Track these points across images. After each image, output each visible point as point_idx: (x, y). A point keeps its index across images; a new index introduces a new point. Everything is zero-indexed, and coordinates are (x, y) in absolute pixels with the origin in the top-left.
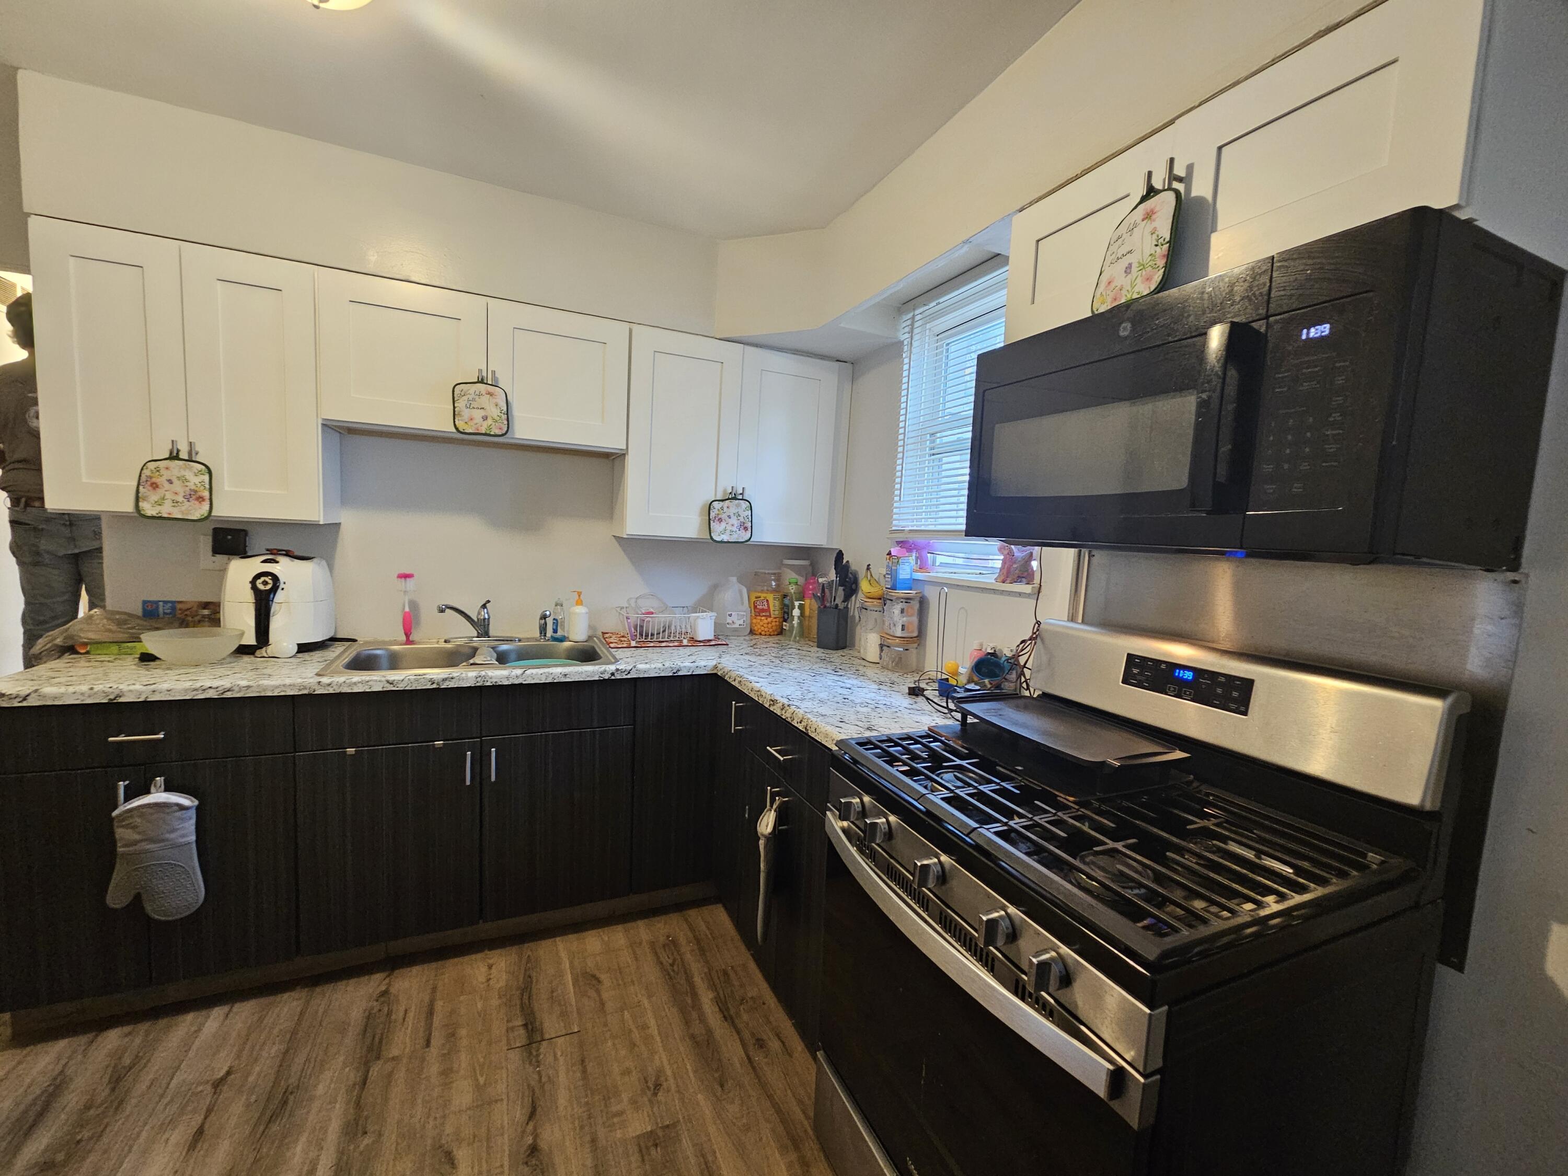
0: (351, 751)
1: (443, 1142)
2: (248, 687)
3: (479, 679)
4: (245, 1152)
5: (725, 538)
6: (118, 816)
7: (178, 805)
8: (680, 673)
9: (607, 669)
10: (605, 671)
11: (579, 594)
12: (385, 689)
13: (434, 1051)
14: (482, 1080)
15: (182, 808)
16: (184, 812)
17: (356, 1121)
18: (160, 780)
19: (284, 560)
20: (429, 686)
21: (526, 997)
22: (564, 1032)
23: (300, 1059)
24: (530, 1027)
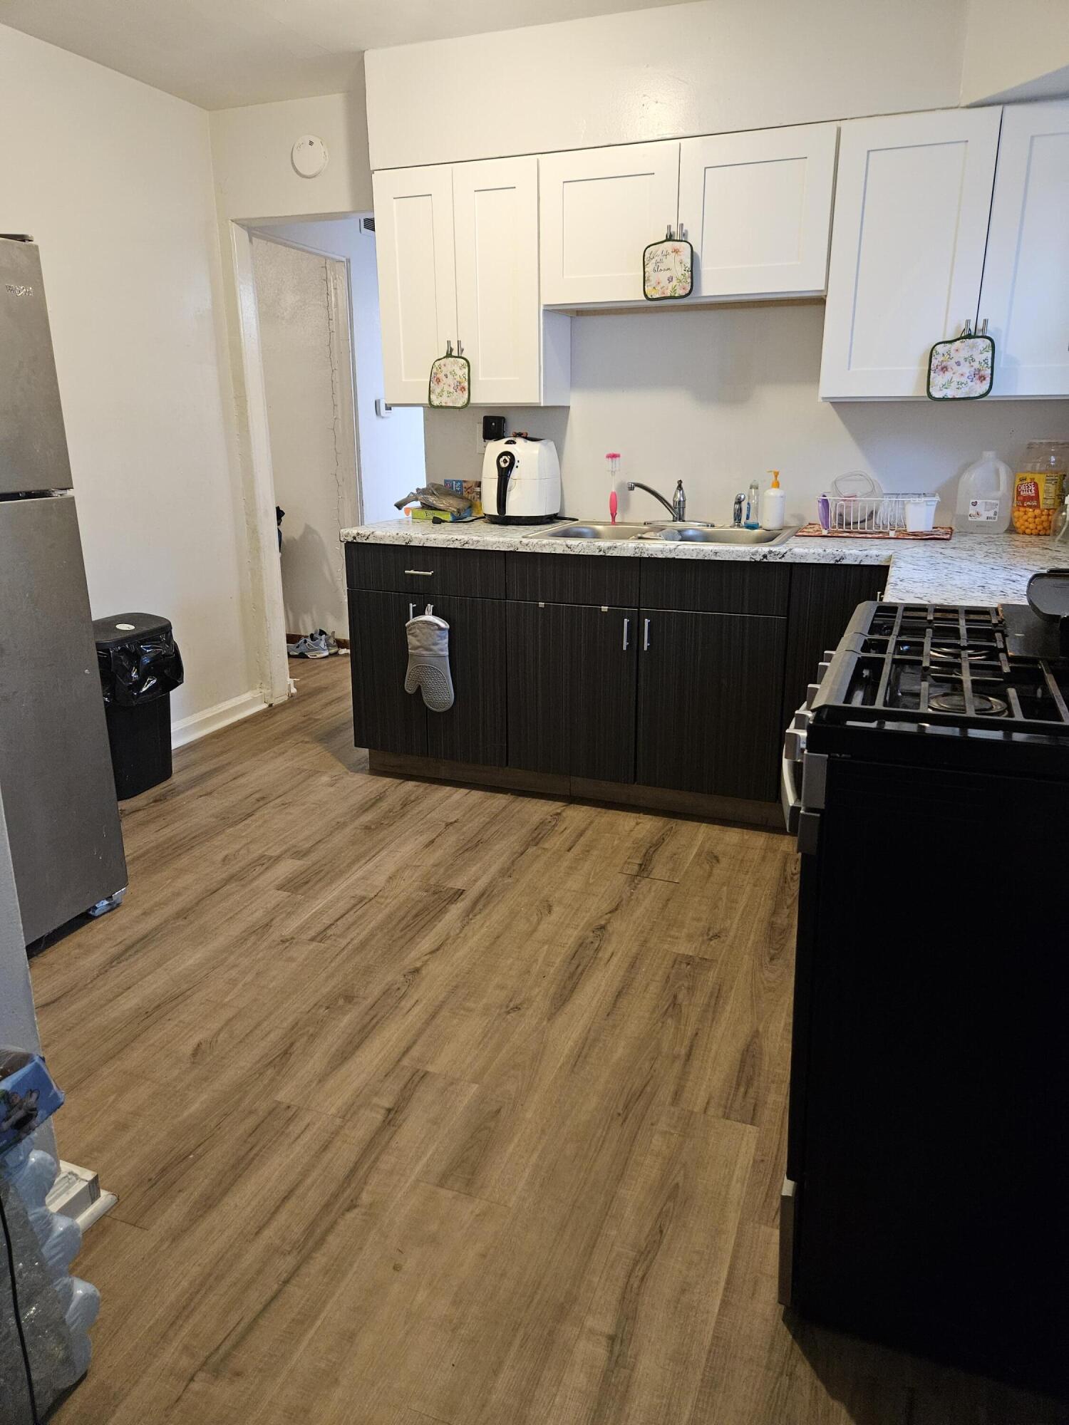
0: (542, 604)
1: (550, 900)
2: (478, 541)
3: (637, 550)
4: (449, 859)
5: (950, 393)
6: (409, 626)
7: (437, 625)
8: (844, 562)
9: (760, 550)
10: (757, 552)
11: (776, 474)
12: (565, 552)
13: (570, 855)
14: (591, 881)
15: (441, 629)
16: (442, 632)
17: (509, 869)
18: (430, 607)
19: (519, 441)
20: (597, 553)
21: (652, 849)
22: (666, 879)
23: (494, 829)
24: (643, 867)
